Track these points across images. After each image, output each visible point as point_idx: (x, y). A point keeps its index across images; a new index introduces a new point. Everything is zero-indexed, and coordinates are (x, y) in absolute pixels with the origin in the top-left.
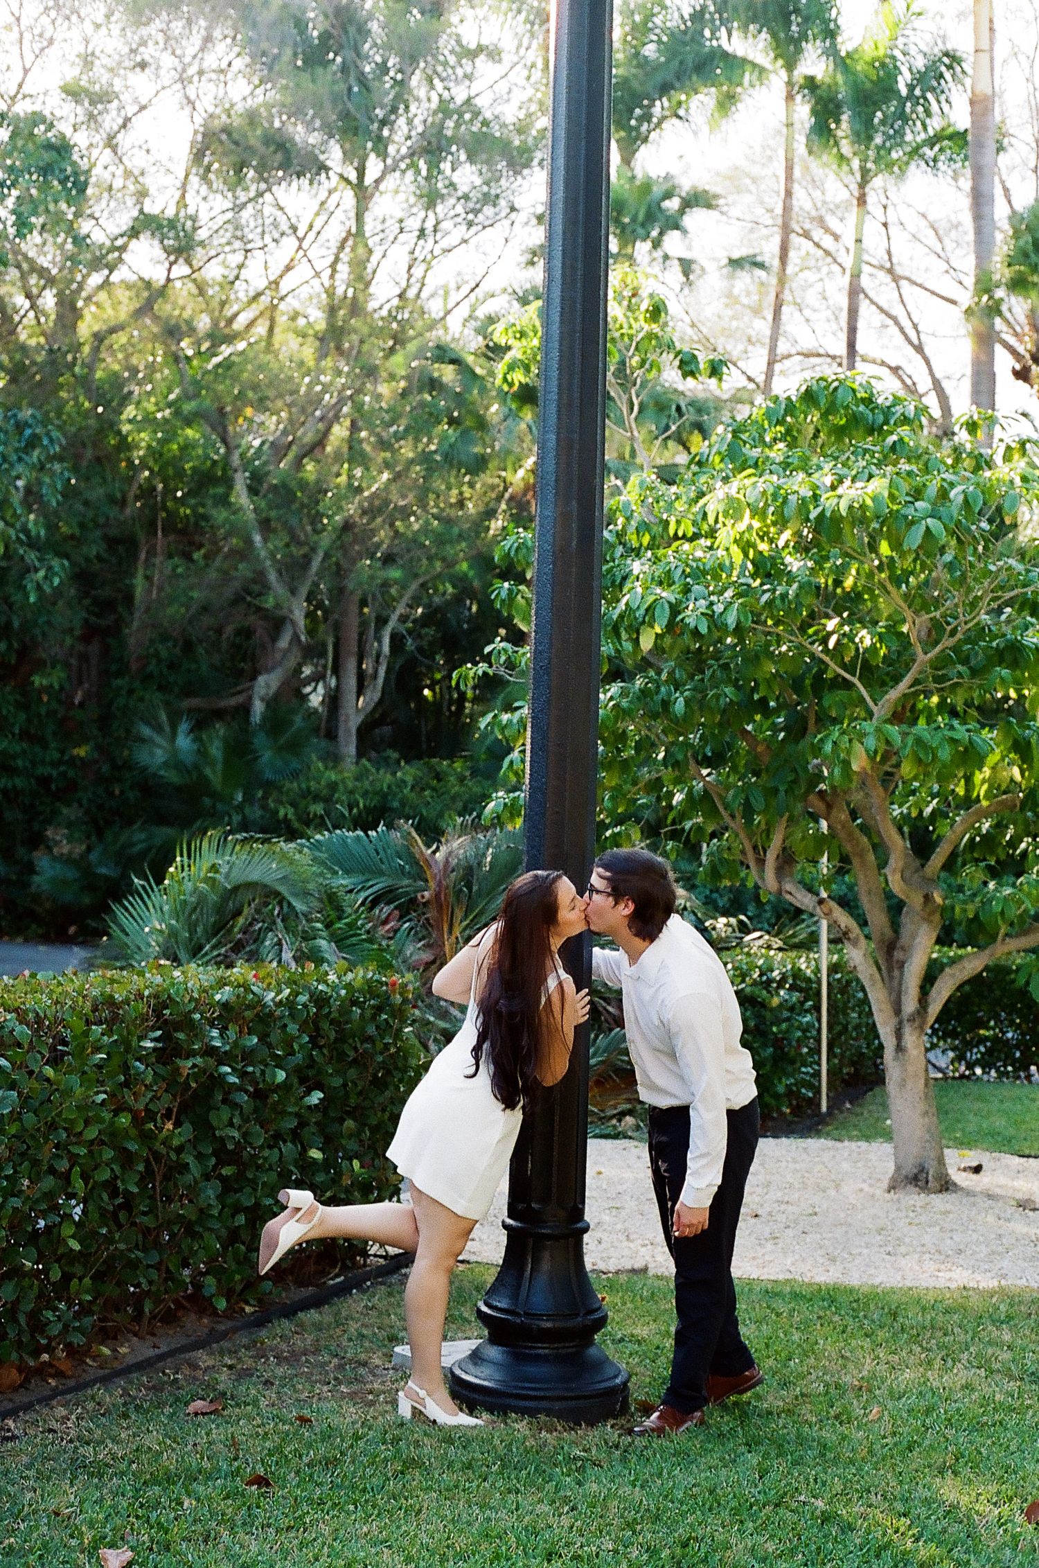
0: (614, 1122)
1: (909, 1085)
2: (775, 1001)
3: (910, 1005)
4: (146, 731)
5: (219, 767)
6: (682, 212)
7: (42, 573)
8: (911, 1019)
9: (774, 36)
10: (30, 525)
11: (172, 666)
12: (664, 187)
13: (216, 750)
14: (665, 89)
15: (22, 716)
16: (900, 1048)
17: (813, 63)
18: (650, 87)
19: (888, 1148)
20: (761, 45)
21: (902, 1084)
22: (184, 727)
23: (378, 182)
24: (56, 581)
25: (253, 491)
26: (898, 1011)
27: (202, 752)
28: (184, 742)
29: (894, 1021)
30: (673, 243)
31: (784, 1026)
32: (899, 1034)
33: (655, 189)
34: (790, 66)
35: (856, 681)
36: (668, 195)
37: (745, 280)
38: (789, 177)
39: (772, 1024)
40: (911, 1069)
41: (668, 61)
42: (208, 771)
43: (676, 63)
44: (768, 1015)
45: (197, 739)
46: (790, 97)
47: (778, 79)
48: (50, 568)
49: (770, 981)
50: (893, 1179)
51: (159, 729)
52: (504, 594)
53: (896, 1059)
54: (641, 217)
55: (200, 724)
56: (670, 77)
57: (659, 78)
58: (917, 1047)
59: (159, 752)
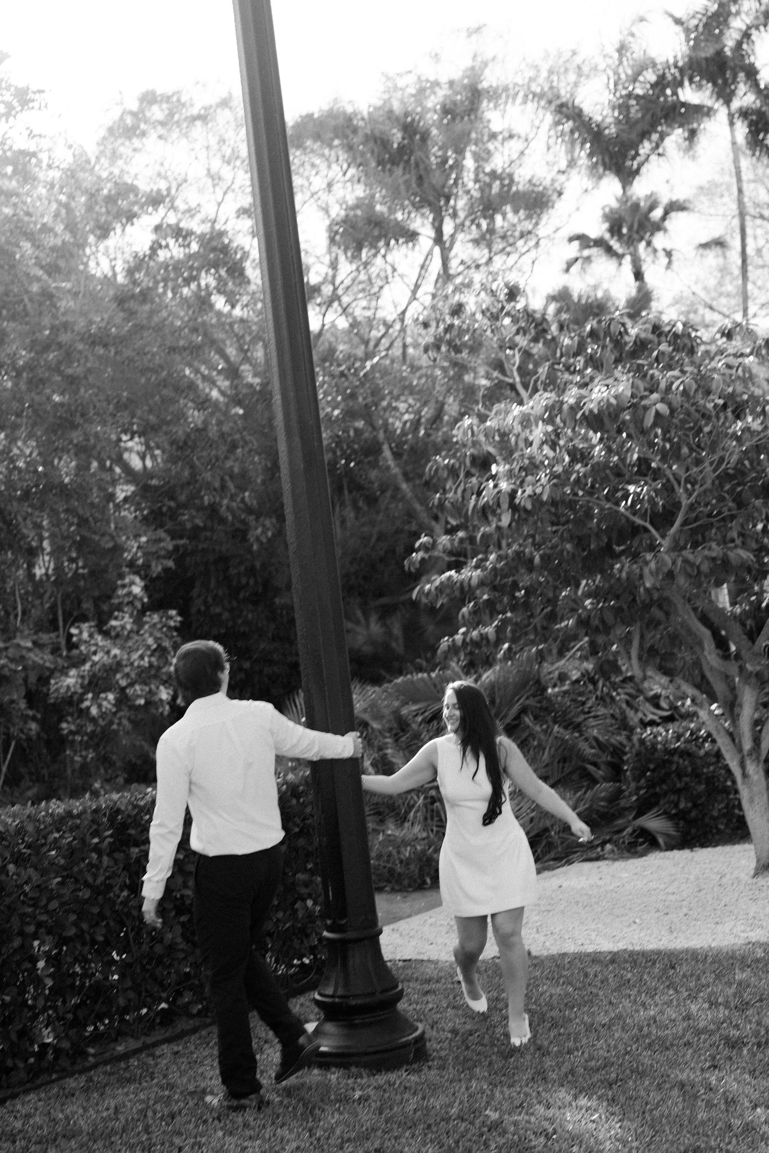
0: (599, 849)
1: (756, 800)
2: (702, 752)
3: (747, 745)
4: (350, 625)
5: (401, 640)
6: (664, 218)
7: (259, 530)
8: (750, 754)
9: (715, 84)
10: (247, 499)
11: (365, 578)
12: (648, 204)
13: (397, 630)
14: (644, 135)
15: (273, 626)
16: (745, 775)
17: (745, 98)
18: (634, 136)
19: (751, 847)
20: (708, 93)
21: (751, 801)
22: (373, 618)
23: (452, 236)
24: (270, 534)
25: (397, 455)
26: (740, 750)
27: (389, 633)
28: (375, 628)
29: (738, 757)
30: (659, 240)
31: (712, 768)
32: (742, 765)
33: (642, 204)
34: (728, 102)
35: (648, 525)
36: (652, 208)
37: (712, 258)
38: (739, 179)
39: (703, 766)
40: (755, 789)
41: (643, 117)
42: (394, 645)
43: (648, 117)
44: (699, 762)
45: (384, 625)
46: (732, 124)
47: (722, 113)
48: (264, 526)
49: (698, 738)
50: (757, 869)
51: (358, 622)
52: (436, 502)
53: (743, 783)
54: (636, 226)
55: (386, 613)
56: (646, 127)
57: (639, 128)
58: (757, 773)
59: (360, 637)
